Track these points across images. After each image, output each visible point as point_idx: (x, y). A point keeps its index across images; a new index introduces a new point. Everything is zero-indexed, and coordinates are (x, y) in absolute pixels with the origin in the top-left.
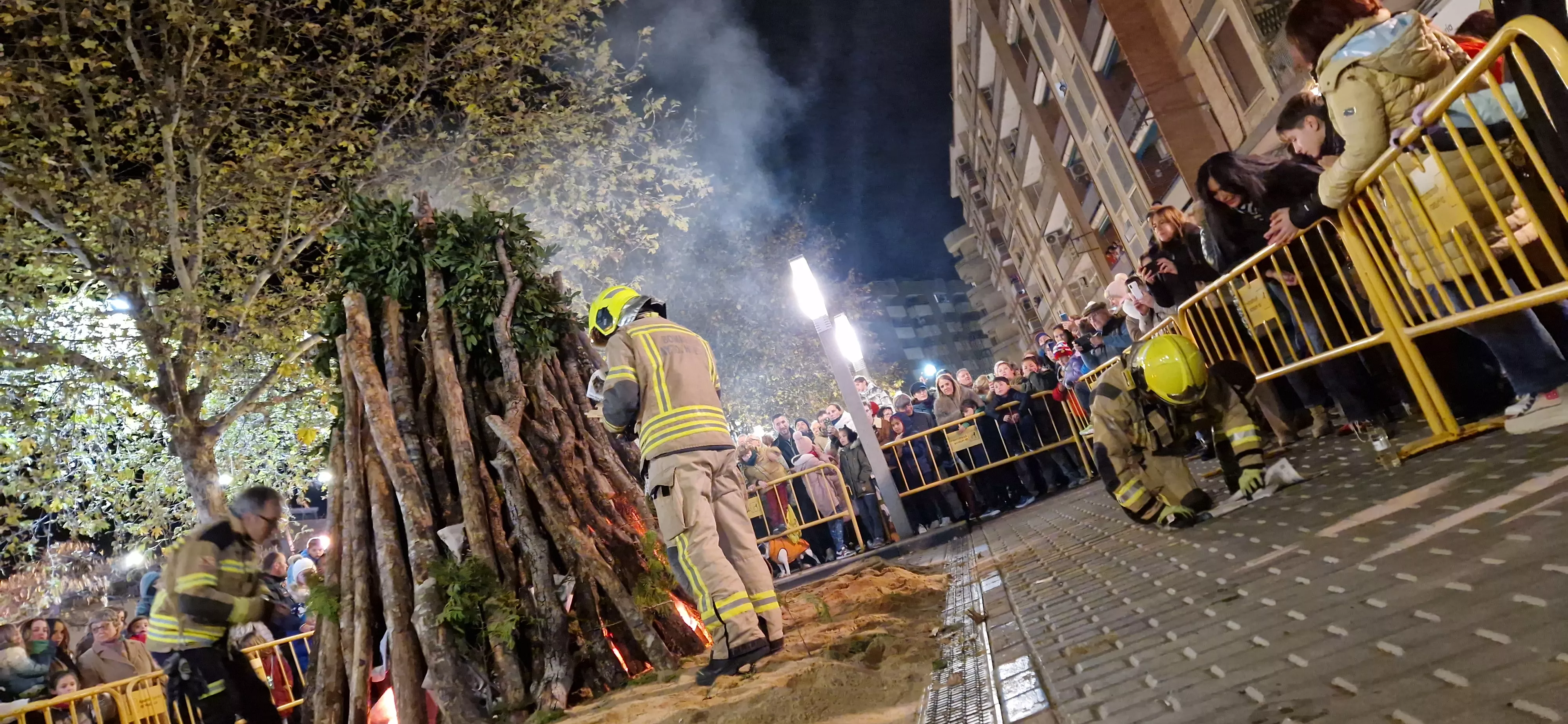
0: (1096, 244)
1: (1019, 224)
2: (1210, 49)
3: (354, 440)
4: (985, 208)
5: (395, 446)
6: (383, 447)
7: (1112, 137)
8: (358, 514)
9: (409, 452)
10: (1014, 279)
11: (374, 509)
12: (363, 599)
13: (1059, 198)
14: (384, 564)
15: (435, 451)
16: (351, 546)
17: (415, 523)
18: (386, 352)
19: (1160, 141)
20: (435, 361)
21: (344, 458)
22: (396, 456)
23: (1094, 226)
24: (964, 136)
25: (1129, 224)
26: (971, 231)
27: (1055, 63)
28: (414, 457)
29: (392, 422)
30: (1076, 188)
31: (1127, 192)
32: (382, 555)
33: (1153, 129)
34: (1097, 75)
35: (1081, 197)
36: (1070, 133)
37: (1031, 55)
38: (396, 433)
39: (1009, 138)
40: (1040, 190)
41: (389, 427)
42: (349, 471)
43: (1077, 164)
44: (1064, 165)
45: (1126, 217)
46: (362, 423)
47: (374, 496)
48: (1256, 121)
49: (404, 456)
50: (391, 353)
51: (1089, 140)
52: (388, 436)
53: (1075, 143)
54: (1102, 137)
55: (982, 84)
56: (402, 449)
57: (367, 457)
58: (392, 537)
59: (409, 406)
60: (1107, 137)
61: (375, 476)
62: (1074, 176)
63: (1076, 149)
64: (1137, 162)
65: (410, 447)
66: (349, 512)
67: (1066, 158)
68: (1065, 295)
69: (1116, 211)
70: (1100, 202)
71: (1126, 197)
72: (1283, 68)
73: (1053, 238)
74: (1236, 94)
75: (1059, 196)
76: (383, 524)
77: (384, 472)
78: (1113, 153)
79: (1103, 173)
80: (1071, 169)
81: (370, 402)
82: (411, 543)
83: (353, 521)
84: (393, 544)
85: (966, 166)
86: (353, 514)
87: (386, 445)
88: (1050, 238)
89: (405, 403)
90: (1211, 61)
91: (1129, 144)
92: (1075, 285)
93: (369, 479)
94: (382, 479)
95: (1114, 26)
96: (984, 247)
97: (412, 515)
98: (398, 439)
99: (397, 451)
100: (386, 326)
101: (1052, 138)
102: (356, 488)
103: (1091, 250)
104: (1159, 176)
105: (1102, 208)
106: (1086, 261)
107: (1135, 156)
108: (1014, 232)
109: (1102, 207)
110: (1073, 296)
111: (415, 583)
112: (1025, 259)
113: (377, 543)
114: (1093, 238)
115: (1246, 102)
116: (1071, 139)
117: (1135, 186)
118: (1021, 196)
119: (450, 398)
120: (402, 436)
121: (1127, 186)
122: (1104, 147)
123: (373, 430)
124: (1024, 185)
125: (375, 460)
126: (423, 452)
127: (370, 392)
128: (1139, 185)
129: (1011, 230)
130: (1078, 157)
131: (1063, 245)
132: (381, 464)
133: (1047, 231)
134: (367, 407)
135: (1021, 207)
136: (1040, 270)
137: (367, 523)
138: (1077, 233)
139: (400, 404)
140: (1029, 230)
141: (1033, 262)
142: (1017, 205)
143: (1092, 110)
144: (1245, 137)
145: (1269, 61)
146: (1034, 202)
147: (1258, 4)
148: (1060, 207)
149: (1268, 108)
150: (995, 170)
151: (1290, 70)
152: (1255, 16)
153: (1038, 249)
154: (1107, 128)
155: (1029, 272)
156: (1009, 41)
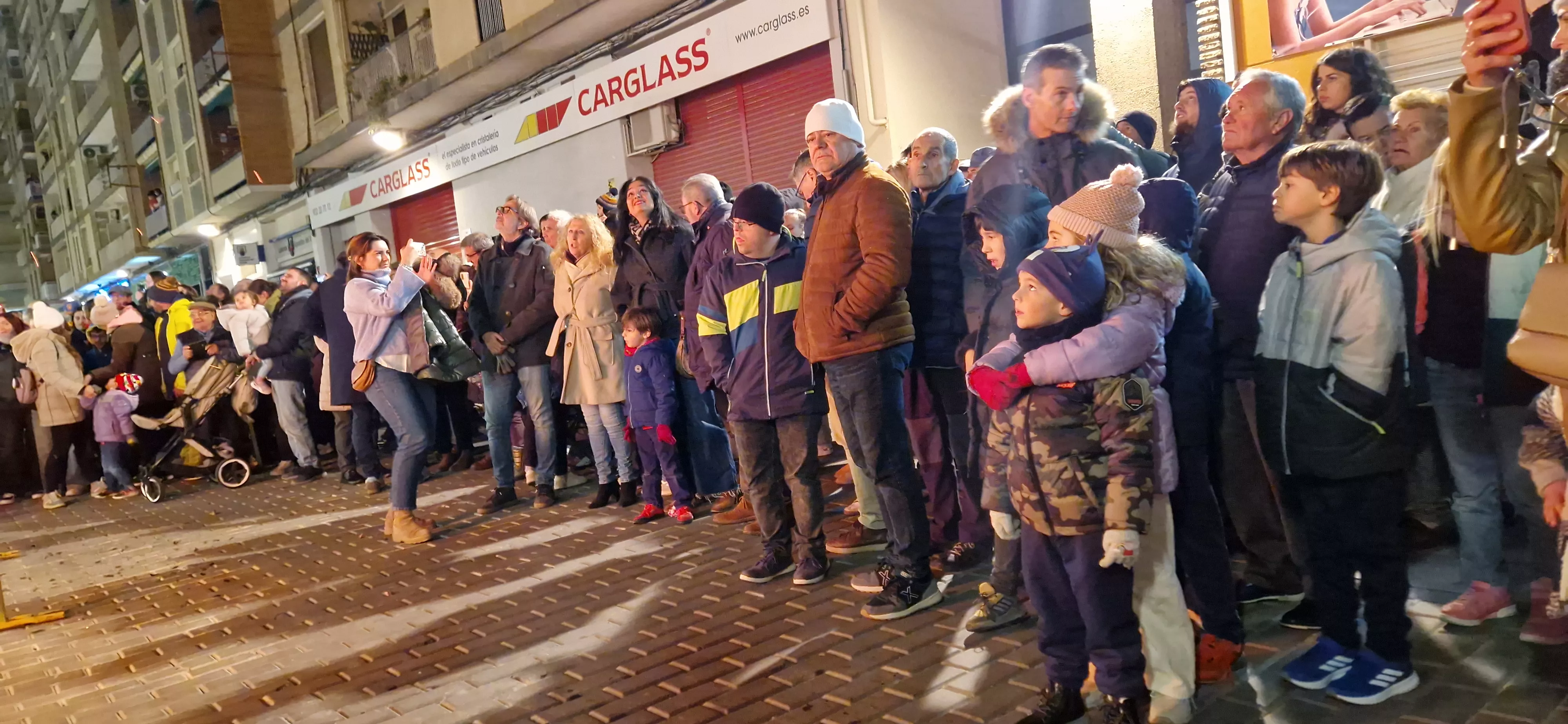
0: (137, 181)
1: (55, 121)
2: (301, 42)
4: (20, 80)
7: (185, 76)
10: (33, 177)
13: (109, 116)
19: (234, 106)
23: (141, 161)
25: (178, 176)
30: (131, 110)
31: (185, 142)
33: (227, 92)
35: (134, 125)
36: (140, 49)
39: (69, 16)
40: (92, 92)
43: (140, 85)
44: (126, 79)
45: (176, 168)
48: (323, 135)
51: (160, 68)
53: (144, 62)
54: (174, 72)
60: (180, 74)
62: (134, 97)
63: (142, 69)
64: (203, 116)
67: (130, 74)
68: (88, 223)
69: (167, 157)
70: (154, 139)
72: (359, 97)
73: (92, 152)
74: (313, 99)
75: (110, 111)
78: (182, 93)
79: (164, 109)
80: (132, 87)
88: (88, 151)
90: (299, 56)
91: (200, 93)
92: (103, 215)
101: (120, 43)
103: (129, 186)
104: (223, 140)
105: (153, 148)
106: (121, 195)
107: (202, 108)
108: (47, 126)
109: (154, 145)
110: (97, 227)
112: (52, 161)
114: (135, 174)
115: (320, 112)
116: (140, 56)
117: (193, 141)
118: (67, 90)
121: (185, 138)
122: (173, 83)
124: (74, 78)
128: (198, 140)
129: (44, 122)
130: (142, 78)
131: (101, 166)
133: (89, 141)
135: (63, 101)
136: (66, 180)
138: (119, 160)
140: (66, 131)
141: (61, 168)
142: (59, 96)
143: (170, 37)
144: (309, 146)
145: (349, 84)
146: (80, 102)
147: (356, 23)
148: (108, 123)
149: (336, 128)
150: (43, 44)
151: (364, 102)
152: (349, 34)
153: (70, 157)
154: (181, 66)
155: (53, 178)
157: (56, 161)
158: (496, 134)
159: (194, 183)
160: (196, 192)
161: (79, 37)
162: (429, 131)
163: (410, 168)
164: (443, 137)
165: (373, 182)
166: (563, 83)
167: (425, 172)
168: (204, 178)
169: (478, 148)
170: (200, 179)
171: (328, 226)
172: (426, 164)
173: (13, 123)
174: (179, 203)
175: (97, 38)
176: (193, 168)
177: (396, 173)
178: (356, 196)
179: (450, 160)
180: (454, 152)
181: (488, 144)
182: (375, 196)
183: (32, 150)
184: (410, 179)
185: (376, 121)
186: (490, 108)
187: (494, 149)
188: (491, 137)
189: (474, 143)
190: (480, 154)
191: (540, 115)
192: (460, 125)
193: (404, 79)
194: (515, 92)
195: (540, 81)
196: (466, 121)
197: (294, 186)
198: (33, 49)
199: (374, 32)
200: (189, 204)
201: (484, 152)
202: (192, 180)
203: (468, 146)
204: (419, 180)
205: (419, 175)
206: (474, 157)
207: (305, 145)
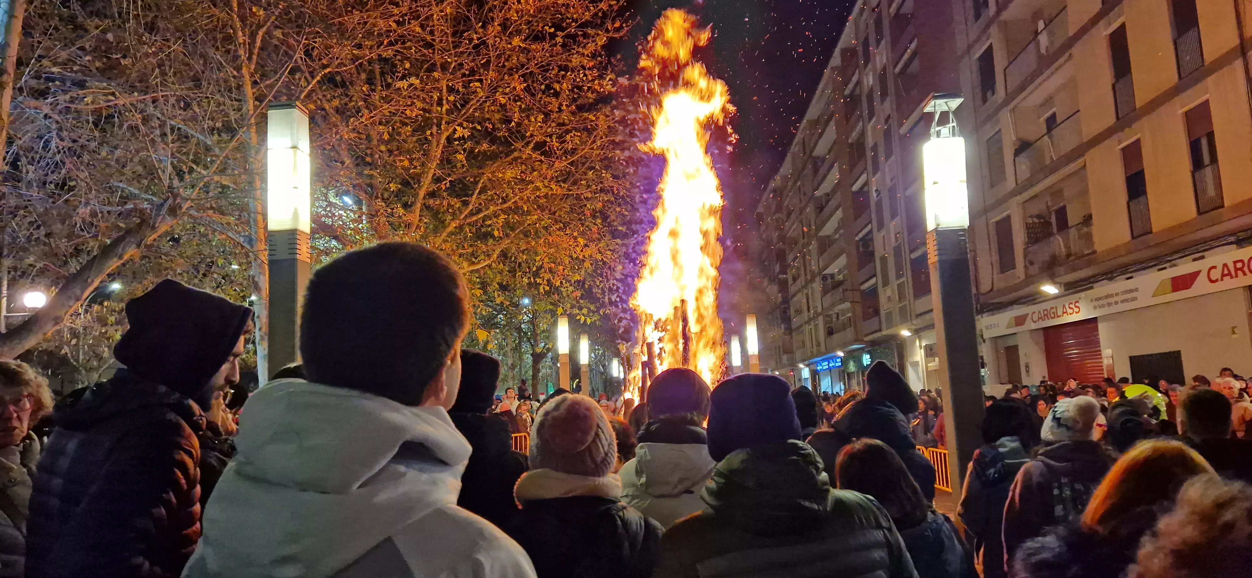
0: (859, 299)
1: (804, 259)
2: (989, 228)
4: (782, 232)
7: (901, 241)
13: (844, 257)
23: (863, 288)
25: (889, 299)
27: (879, 174)
30: (860, 257)
31: (897, 279)
34: (906, 198)
35: (862, 267)
36: (870, 222)
37: (863, 159)
40: (831, 244)
43: (867, 242)
44: (857, 239)
45: (889, 293)
51: (883, 233)
53: (871, 230)
54: (893, 237)
55: (815, 153)
60: (897, 241)
62: (861, 249)
63: (869, 233)
67: (861, 235)
68: (820, 321)
69: (883, 287)
70: (875, 276)
71: (894, 283)
72: (1032, 263)
73: (827, 279)
75: (845, 255)
78: (898, 250)
79: (884, 260)
80: (861, 243)
88: (824, 278)
90: (988, 235)
91: (912, 251)
92: (830, 317)
101: (856, 218)
103: (854, 301)
107: (912, 261)
108: (798, 261)
109: (874, 280)
110: (826, 323)
114: (858, 295)
115: (1001, 270)
116: (869, 226)
117: (903, 279)
118: (814, 241)
121: (899, 276)
122: (892, 243)
124: (820, 234)
128: (907, 280)
129: (796, 258)
130: (869, 239)
131: (833, 288)
133: (825, 272)
135: (811, 247)
136: (807, 294)
138: (846, 285)
140: (811, 266)
141: (805, 287)
142: (809, 244)
143: (893, 218)
144: (992, 290)
145: (1025, 256)
146: (822, 250)
147: (1032, 216)
148: (842, 261)
149: (1015, 280)
150: (801, 213)
151: (1037, 268)
152: (1027, 223)
153: (812, 280)
154: (899, 235)
155: (799, 291)
156: (850, 141)
157: (801, 282)
158: (1136, 290)
159: (902, 304)
160: (903, 310)
161: (826, 212)
162: (1081, 284)
163: (1064, 306)
164: (1092, 288)
165: (1034, 313)
166: (1195, 260)
167: (1076, 310)
168: (909, 301)
169: (1121, 298)
170: (907, 302)
171: (995, 337)
172: (1077, 304)
173: (773, 257)
174: (889, 315)
175: (840, 211)
176: (901, 296)
177: (1053, 308)
178: (1020, 320)
179: (1096, 303)
180: (1100, 299)
181: (1130, 296)
182: (1034, 322)
183: (786, 273)
184: (1064, 313)
185: (1045, 279)
186: (1132, 272)
187: (1135, 299)
188: (1132, 291)
189: (1117, 294)
190: (1122, 302)
191: (1174, 280)
192: (1106, 281)
193: (1069, 255)
194: (1153, 263)
195: (1174, 257)
196: (1111, 279)
198: (793, 216)
199: (1043, 223)
200: (896, 317)
201: (1126, 301)
202: (900, 302)
203: (1111, 296)
204: (1071, 314)
205: (1071, 311)
206: (1116, 303)
207: (989, 289)
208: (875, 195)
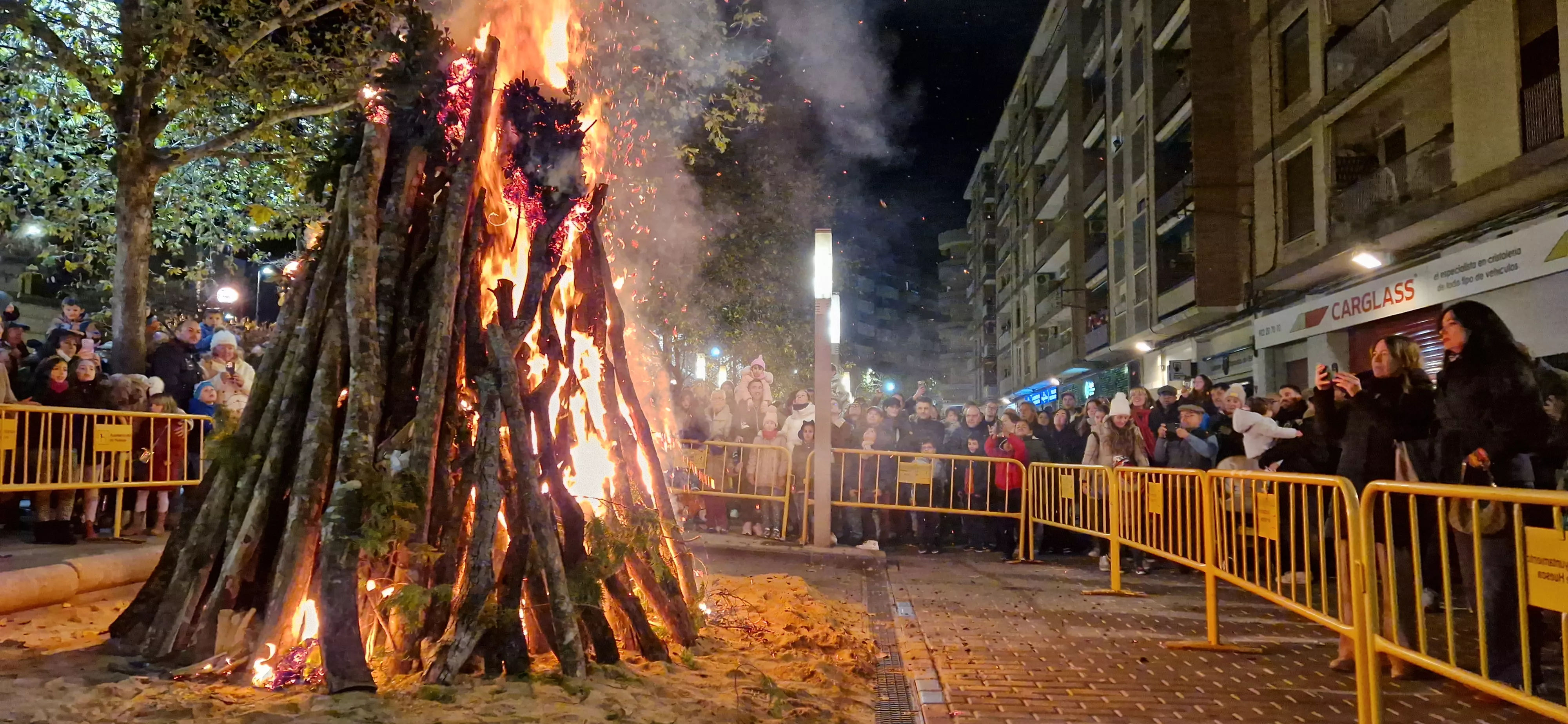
0: (1082, 302)
1: (1017, 253)
2: (1279, 171)
3: (321, 287)
4: (991, 222)
5: (366, 315)
6: (353, 311)
7: (1145, 211)
8: (299, 371)
9: (379, 323)
10: (990, 300)
11: (319, 372)
12: (273, 468)
13: (1067, 246)
14: (310, 440)
15: (407, 332)
16: (280, 403)
17: (360, 410)
18: (391, 201)
19: (1187, 234)
20: (443, 235)
21: (304, 303)
22: (364, 328)
23: (1089, 286)
24: (1001, 144)
25: (1123, 299)
26: (969, 237)
27: (1121, 116)
28: (382, 332)
29: (372, 286)
30: (1087, 242)
31: (1136, 268)
32: (310, 429)
33: (1188, 221)
34: (1158, 146)
35: (1088, 255)
36: (1105, 189)
37: (1101, 98)
38: (373, 301)
39: (1043, 166)
40: (1052, 230)
41: (368, 290)
42: (305, 319)
43: (1099, 220)
44: (1085, 216)
45: (1123, 290)
46: (338, 274)
47: (324, 358)
48: (1292, 258)
49: (373, 329)
50: (396, 204)
51: (1121, 203)
52: (362, 300)
53: (1106, 200)
54: (1134, 206)
55: (1040, 104)
56: (373, 321)
57: (331, 311)
58: (328, 413)
59: (396, 272)
60: (1139, 209)
61: (332, 335)
62: (1091, 231)
63: (1104, 206)
64: (1158, 245)
65: (382, 318)
66: (290, 365)
67: (1090, 211)
68: (1032, 338)
69: (1116, 281)
70: (1106, 266)
71: (1132, 273)
72: (1341, 219)
73: (1044, 280)
74: (1284, 223)
75: (1068, 242)
76: (323, 394)
77: (344, 336)
78: (1139, 225)
79: (1119, 242)
80: (1090, 223)
81: (356, 255)
82: (348, 432)
83: (290, 377)
84: (328, 422)
85: (989, 174)
86: (292, 370)
87: (357, 311)
88: (1041, 278)
89: (393, 266)
90: (1275, 182)
91: (1158, 225)
92: (1045, 331)
93: (324, 338)
94: (338, 343)
95: (1195, 106)
96: (974, 258)
97: (360, 402)
98: (373, 308)
99: (368, 320)
100: (400, 171)
101: (1086, 186)
102: (308, 341)
103: (1075, 306)
104: (1173, 266)
105: (1103, 274)
106: (1066, 314)
107: (1158, 238)
108: (1009, 257)
109: (1105, 272)
110: (1039, 340)
111: (337, 478)
112: (1008, 286)
113: (310, 414)
114: (1082, 296)
115: (1290, 236)
116: (1103, 196)
117: (1145, 266)
118: (1031, 227)
119: (445, 284)
120: (377, 303)
121: (1137, 264)
122: (1132, 216)
123: (348, 287)
124: (1039, 217)
125: (338, 318)
126: (394, 328)
127: (359, 243)
128: (1150, 267)
129: (1007, 254)
130: (1103, 213)
131: (1051, 290)
132: (344, 326)
133: (1041, 270)
134: (350, 258)
135: (1026, 236)
136: (1018, 303)
137: (305, 386)
138: (1069, 285)
139: (386, 266)
140: (1025, 263)
141: (1015, 292)
142: (1023, 233)
143: (1136, 177)
144: (1273, 269)
145: (1331, 207)
146: (1040, 239)
147: (1346, 147)
148: (1064, 253)
149: (1308, 251)
151: (1348, 225)
152: (1337, 158)
153: (1025, 282)
154: (1143, 200)
155: (1007, 300)
156: (1085, 75)
157: (1012, 286)
158: (1518, 252)
159: (1139, 304)
160: (1140, 312)
161: (1048, 183)
162: (1420, 251)
163: (1387, 290)
164: (1438, 256)
165: (1337, 304)
167: (1408, 294)
168: (1150, 299)
169: (1488, 267)
170: (1147, 300)
171: (1274, 347)
172: (1409, 285)
173: (981, 255)
174: (1121, 322)
175: (1065, 181)
176: (1140, 292)
177: (1368, 294)
178: (1313, 318)
179: (1444, 281)
180: (1452, 272)
181: (1504, 263)
182: (1335, 318)
183: (993, 277)
184: (1386, 300)
185: (1363, 242)
186: (1510, 223)
187: (1513, 267)
188: (1509, 254)
189: (1481, 263)
190: (1490, 274)
192: (1465, 243)
193: (1405, 198)
194: (1549, 205)
196: (1472, 239)
197: (1240, 308)
198: (1007, 197)
199: (1363, 154)
200: (1131, 322)
201: (1498, 272)
202: (1138, 301)
203: (1472, 265)
204: (1398, 301)
205: (1399, 297)
206: (1480, 277)
207: (1271, 265)
208: (1113, 148)
